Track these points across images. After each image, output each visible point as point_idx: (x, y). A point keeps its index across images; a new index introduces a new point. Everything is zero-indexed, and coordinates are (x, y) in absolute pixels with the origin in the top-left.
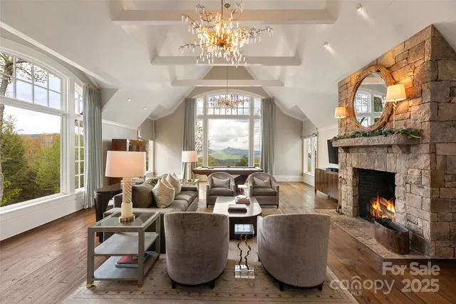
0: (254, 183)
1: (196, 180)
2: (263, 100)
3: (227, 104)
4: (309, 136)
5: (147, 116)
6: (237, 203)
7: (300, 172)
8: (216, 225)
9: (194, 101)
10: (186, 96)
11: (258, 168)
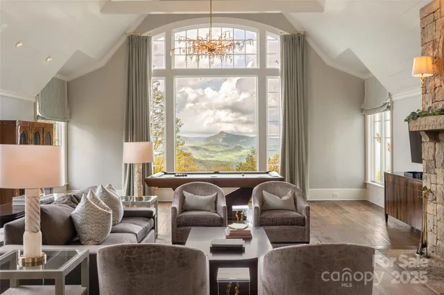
0: (263, 201)
1: (153, 198)
2: (285, 39)
3: (211, 50)
4: (375, 110)
5: (53, 73)
6: (228, 237)
7: (361, 181)
8: (184, 265)
9: (146, 40)
10: (130, 32)
11: (275, 174)
